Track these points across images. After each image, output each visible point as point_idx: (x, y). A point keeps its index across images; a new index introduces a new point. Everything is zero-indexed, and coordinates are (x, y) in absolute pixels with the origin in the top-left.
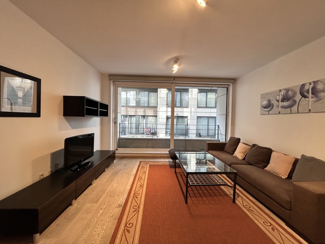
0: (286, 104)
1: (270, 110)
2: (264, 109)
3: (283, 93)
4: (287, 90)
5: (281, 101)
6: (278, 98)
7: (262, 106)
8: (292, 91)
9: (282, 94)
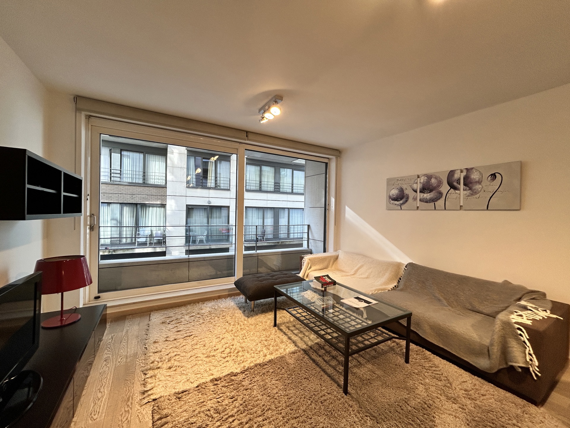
0: (427, 196)
1: (403, 203)
2: (392, 202)
3: (423, 179)
4: (429, 177)
5: (420, 192)
6: (415, 186)
7: (390, 197)
8: (436, 178)
9: (422, 181)
